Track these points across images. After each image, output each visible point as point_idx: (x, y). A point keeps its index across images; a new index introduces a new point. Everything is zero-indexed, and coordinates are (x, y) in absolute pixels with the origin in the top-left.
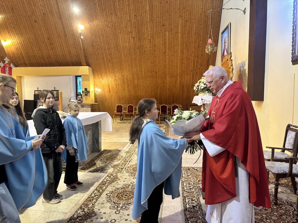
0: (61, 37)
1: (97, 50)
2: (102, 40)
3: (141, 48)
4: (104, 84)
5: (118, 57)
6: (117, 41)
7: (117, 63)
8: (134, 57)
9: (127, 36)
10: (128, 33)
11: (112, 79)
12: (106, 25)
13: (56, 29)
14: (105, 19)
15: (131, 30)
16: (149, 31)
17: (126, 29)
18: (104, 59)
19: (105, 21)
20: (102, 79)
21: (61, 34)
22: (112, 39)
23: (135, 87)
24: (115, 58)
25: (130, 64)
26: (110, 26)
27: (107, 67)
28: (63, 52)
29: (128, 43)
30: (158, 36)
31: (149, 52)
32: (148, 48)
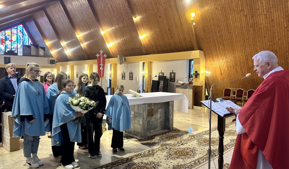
1: (208, 33)
2: (212, 23)
3: (255, 26)
4: (215, 67)
5: (229, 38)
6: (228, 22)
7: (228, 45)
8: (247, 37)
9: (238, 15)
10: (239, 12)
11: (223, 61)
12: (216, 8)
14: (215, 3)
15: (243, 9)
16: (264, 5)
17: (237, 8)
18: (214, 41)
20: (213, 62)
21: (178, 24)
22: (222, 21)
23: (250, 69)
24: (226, 40)
25: (242, 44)
26: (220, 8)
27: (218, 50)
28: (180, 39)
29: (239, 22)
31: (265, 29)
32: (264, 24)
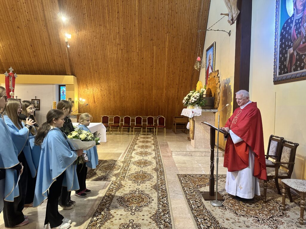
0: (46, 44)
1: (83, 59)
2: (89, 50)
3: (129, 61)
4: (89, 95)
5: (105, 68)
6: (105, 52)
7: (104, 74)
8: (121, 69)
9: (115, 47)
10: (116, 45)
11: (98, 90)
12: (94, 36)
13: (41, 36)
14: (94, 30)
15: (120, 43)
16: (137, 44)
17: (114, 41)
18: (90, 68)
19: (93, 31)
20: (87, 90)
21: (45, 42)
22: (99, 50)
23: (122, 98)
24: (102, 69)
25: (117, 75)
26: (98, 36)
27: (93, 77)
28: (47, 60)
29: (115, 54)
30: (146, 49)
31: (136, 64)
32: (136, 60)
